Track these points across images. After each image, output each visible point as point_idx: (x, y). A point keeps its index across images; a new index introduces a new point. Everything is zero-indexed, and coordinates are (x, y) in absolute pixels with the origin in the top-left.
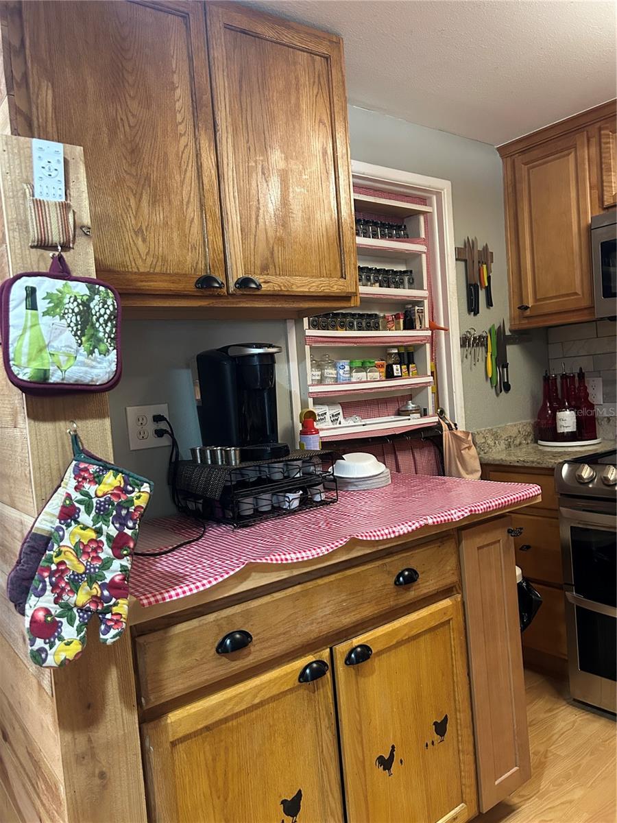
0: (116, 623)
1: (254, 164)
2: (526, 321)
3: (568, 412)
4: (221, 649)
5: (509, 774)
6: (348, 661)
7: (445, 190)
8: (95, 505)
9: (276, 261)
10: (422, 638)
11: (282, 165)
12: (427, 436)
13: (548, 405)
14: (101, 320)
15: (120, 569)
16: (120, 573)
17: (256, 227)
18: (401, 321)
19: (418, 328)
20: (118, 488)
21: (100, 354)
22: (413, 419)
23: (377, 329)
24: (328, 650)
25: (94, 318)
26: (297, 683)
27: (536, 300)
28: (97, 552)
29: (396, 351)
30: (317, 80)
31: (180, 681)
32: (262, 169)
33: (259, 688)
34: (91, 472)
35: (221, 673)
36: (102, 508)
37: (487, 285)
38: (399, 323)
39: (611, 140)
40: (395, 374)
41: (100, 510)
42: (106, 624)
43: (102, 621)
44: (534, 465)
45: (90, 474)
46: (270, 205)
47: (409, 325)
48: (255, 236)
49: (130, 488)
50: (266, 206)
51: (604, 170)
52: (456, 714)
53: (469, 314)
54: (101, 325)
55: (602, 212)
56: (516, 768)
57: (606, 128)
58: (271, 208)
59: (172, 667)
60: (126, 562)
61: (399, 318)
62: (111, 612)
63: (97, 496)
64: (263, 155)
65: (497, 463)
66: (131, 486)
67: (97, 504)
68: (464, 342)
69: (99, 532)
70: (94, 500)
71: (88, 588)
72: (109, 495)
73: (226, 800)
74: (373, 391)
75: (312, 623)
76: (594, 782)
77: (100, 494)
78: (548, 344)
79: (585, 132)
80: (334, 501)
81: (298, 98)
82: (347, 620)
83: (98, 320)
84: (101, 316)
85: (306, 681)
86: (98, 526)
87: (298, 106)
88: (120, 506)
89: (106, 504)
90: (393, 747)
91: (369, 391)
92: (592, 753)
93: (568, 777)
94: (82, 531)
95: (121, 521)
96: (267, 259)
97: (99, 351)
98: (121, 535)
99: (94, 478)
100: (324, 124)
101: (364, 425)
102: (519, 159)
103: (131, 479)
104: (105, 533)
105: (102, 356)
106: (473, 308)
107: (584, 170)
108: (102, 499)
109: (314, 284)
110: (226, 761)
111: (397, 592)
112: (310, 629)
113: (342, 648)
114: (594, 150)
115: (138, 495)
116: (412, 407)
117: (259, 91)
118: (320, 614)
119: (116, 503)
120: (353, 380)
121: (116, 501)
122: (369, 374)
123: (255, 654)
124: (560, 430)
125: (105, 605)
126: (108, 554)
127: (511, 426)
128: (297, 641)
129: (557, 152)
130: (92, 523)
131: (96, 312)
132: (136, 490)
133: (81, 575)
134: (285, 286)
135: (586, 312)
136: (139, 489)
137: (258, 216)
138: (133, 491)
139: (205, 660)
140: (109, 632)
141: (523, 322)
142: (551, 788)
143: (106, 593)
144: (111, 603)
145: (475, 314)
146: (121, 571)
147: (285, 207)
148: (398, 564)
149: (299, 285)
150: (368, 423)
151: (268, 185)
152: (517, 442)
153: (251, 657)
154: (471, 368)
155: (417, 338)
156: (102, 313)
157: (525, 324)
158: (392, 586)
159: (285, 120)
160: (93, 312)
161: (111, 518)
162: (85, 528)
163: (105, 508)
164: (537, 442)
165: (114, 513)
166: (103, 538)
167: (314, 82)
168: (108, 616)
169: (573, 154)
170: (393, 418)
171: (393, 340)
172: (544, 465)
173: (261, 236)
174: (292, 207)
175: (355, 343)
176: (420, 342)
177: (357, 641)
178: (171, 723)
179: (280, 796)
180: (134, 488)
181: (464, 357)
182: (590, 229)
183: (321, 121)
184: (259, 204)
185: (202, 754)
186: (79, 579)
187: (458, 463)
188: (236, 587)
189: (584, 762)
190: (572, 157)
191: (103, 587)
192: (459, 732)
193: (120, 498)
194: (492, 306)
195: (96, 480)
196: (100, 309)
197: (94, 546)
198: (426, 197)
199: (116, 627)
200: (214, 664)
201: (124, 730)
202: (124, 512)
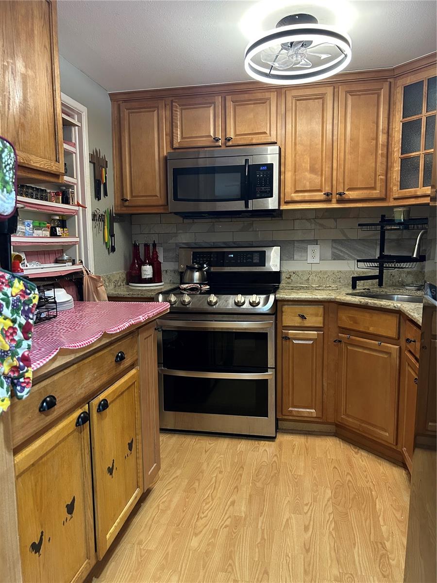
0: (27, 384)
1: (7, 64)
2: (125, 209)
3: (148, 266)
4: (42, 410)
5: (153, 468)
6: (99, 411)
7: (84, 113)
8: (11, 302)
9: (20, 140)
10: (125, 394)
11: (23, 70)
12: (76, 278)
13: (136, 261)
14: (8, 168)
15: (27, 347)
16: (27, 350)
17: (8, 112)
18: (61, 197)
19: (71, 204)
20: (22, 291)
21: (7, 193)
22: (68, 266)
23: (46, 200)
24: (87, 405)
25: (4, 165)
26: (75, 427)
27: (132, 196)
28: (13, 336)
29: (58, 218)
30: (43, 16)
31: (21, 434)
32: (12, 69)
33: (58, 433)
34: (7, 279)
35: (42, 424)
36: (15, 304)
37: (105, 182)
38: (59, 199)
39: (178, 110)
40: (58, 234)
41: (14, 306)
42: (21, 386)
43: (19, 384)
44: (139, 296)
45: (6, 280)
46: (16, 98)
47: (66, 201)
48: (8, 119)
49: (29, 291)
50: (14, 98)
51: (174, 126)
52: (136, 437)
53: (96, 199)
54: (7, 171)
55: (172, 151)
56: (155, 464)
57: (175, 102)
58: (17, 101)
59: (17, 425)
60: (30, 342)
61: (59, 195)
62: (24, 377)
63: (12, 296)
64: (12, 59)
65: (115, 296)
66: (29, 290)
67: (13, 301)
68: (94, 216)
69: (14, 321)
70: (11, 299)
71: (11, 361)
72: (19, 295)
73: (41, 511)
74: (48, 244)
75: (82, 388)
76: (184, 464)
77: (14, 295)
78: (131, 224)
79: (164, 101)
80: (55, 317)
81: (32, 25)
82: (96, 385)
83: (5, 167)
84: (8, 164)
85: (80, 425)
86: (14, 317)
87: (33, 30)
88: (25, 304)
89: (17, 302)
90: (113, 460)
91: (45, 244)
92: (177, 452)
93: (171, 466)
94: (4, 321)
95: (26, 314)
96: (15, 138)
97: (7, 191)
98: (28, 323)
99: (9, 283)
100: (47, 49)
101: (42, 268)
102: (123, 105)
103: (28, 285)
104: (18, 322)
105: (8, 194)
106: (97, 196)
107: (163, 123)
108: (15, 298)
109: (42, 163)
110: (42, 484)
111: (116, 366)
112: (81, 392)
113: (95, 402)
114: (168, 113)
115: (34, 296)
116: (67, 258)
117: (11, 10)
118: (85, 382)
119: (22, 301)
120: (34, 235)
121: (23, 300)
122: (44, 232)
123: (58, 410)
124: (144, 277)
125: (21, 372)
126: (20, 337)
127: (116, 273)
128: (75, 400)
129: (147, 108)
130: (11, 315)
131: (6, 161)
132: (33, 292)
133: (7, 352)
134: (26, 160)
135: (162, 207)
136: (34, 292)
137: (9, 104)
138: (30, 294)
139: (33, 417)
140: (24, 390)
141: (123, 209)
142: (165, 474)
143: (21, 364)
144: (25, 371)
145: (99, 200)
146: (28, 349)
147: (25, 102)
148: (116, 349)
149: (34, 161)
150: (45, 267)
151: (15, 83)
152: (119, 284)
153: (55, 413)
154: (96, 235)
155: (71, 211)
156: (9, 163)
157: (125, 211)
158: (114, 363)
159: (25, 38)
160: (4, 161)
161: (20, 312)
162: (5, 318)
163: (17, 304)
164: (128, 285)
165: (22, 308)
166: (16, 326)
167: (42, 17)
168: (22, 380)
169: (156, 111)
170: (53, 265)
171: (59, 210)
172: (145, 296)
173: (11, 120)
174: (29, 103)
175: (38, 209)
176: (72, 214)
177: (101, 397)
178: (17, 463)
179: (66, 503)
180: (31, 291)
181: (94, 227)
182: (166, 159)
183: (45, 46)
184: (10, 95)
185: (30, 483)
186: (5, 355)
187: (95, 296)
188: (50, 366)
189: (175, 457)
190: (156, 112)
191: (18, 359)
192: (137, 447)
193: (25, 298)
194: (107, 196)
195: (10, 284)
196: (8, 159)
197: (11, 331)
198: (71, 114)
199: (27, 386)
200: (38, 419)
201: (7, 467)
202: (26, 308)
